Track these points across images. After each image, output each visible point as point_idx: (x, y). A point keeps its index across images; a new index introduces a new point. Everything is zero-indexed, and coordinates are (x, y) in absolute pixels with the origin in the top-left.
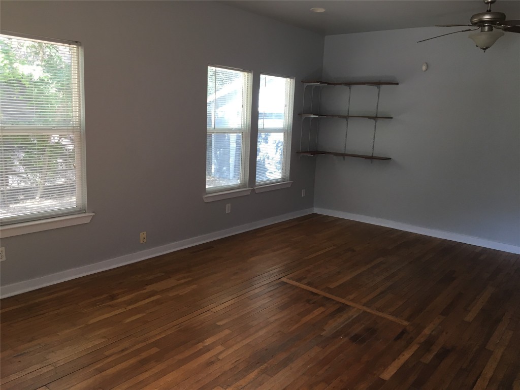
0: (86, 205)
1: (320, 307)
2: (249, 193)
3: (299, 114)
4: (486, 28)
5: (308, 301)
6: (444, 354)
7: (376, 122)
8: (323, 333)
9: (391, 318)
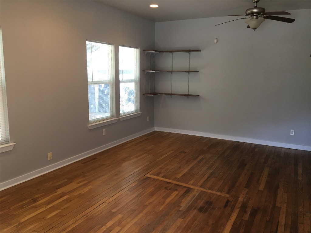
0: (9, 138)
1: (175, 191)
2: (116, 121)
3: (143, 71)
4: (255, 17)
5: (166, 188)
6: (254, 213)
7: (189, 74)
8: (181, 209)
9: (218, 193)
